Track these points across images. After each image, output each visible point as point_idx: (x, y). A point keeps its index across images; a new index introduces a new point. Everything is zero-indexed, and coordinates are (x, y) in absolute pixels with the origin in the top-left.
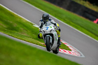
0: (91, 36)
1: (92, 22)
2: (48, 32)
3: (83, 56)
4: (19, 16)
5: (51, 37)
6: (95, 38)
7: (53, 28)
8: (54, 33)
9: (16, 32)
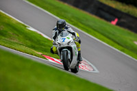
0: (108, 43)
1: (109, 23)
2: (65, 44)
3: (97, 71)
4: (7, 14)
5: (69, 52)
6: (113, 46)
7: (71, 39)
8: (73, 46)
9: (3, 38)
